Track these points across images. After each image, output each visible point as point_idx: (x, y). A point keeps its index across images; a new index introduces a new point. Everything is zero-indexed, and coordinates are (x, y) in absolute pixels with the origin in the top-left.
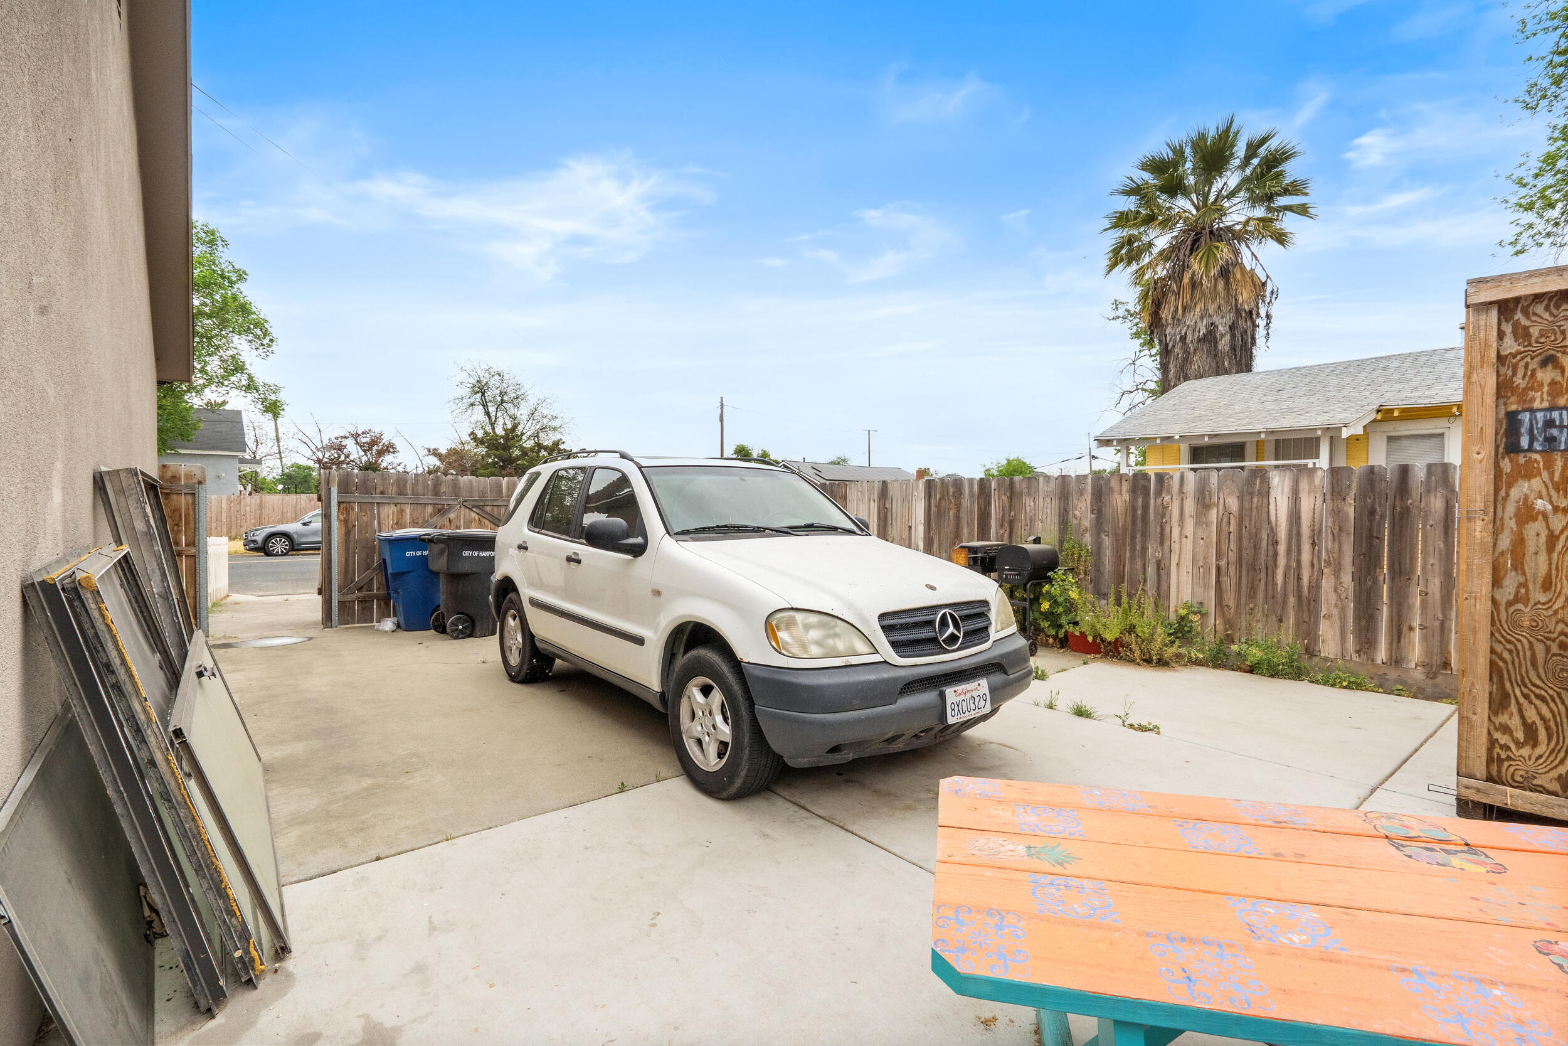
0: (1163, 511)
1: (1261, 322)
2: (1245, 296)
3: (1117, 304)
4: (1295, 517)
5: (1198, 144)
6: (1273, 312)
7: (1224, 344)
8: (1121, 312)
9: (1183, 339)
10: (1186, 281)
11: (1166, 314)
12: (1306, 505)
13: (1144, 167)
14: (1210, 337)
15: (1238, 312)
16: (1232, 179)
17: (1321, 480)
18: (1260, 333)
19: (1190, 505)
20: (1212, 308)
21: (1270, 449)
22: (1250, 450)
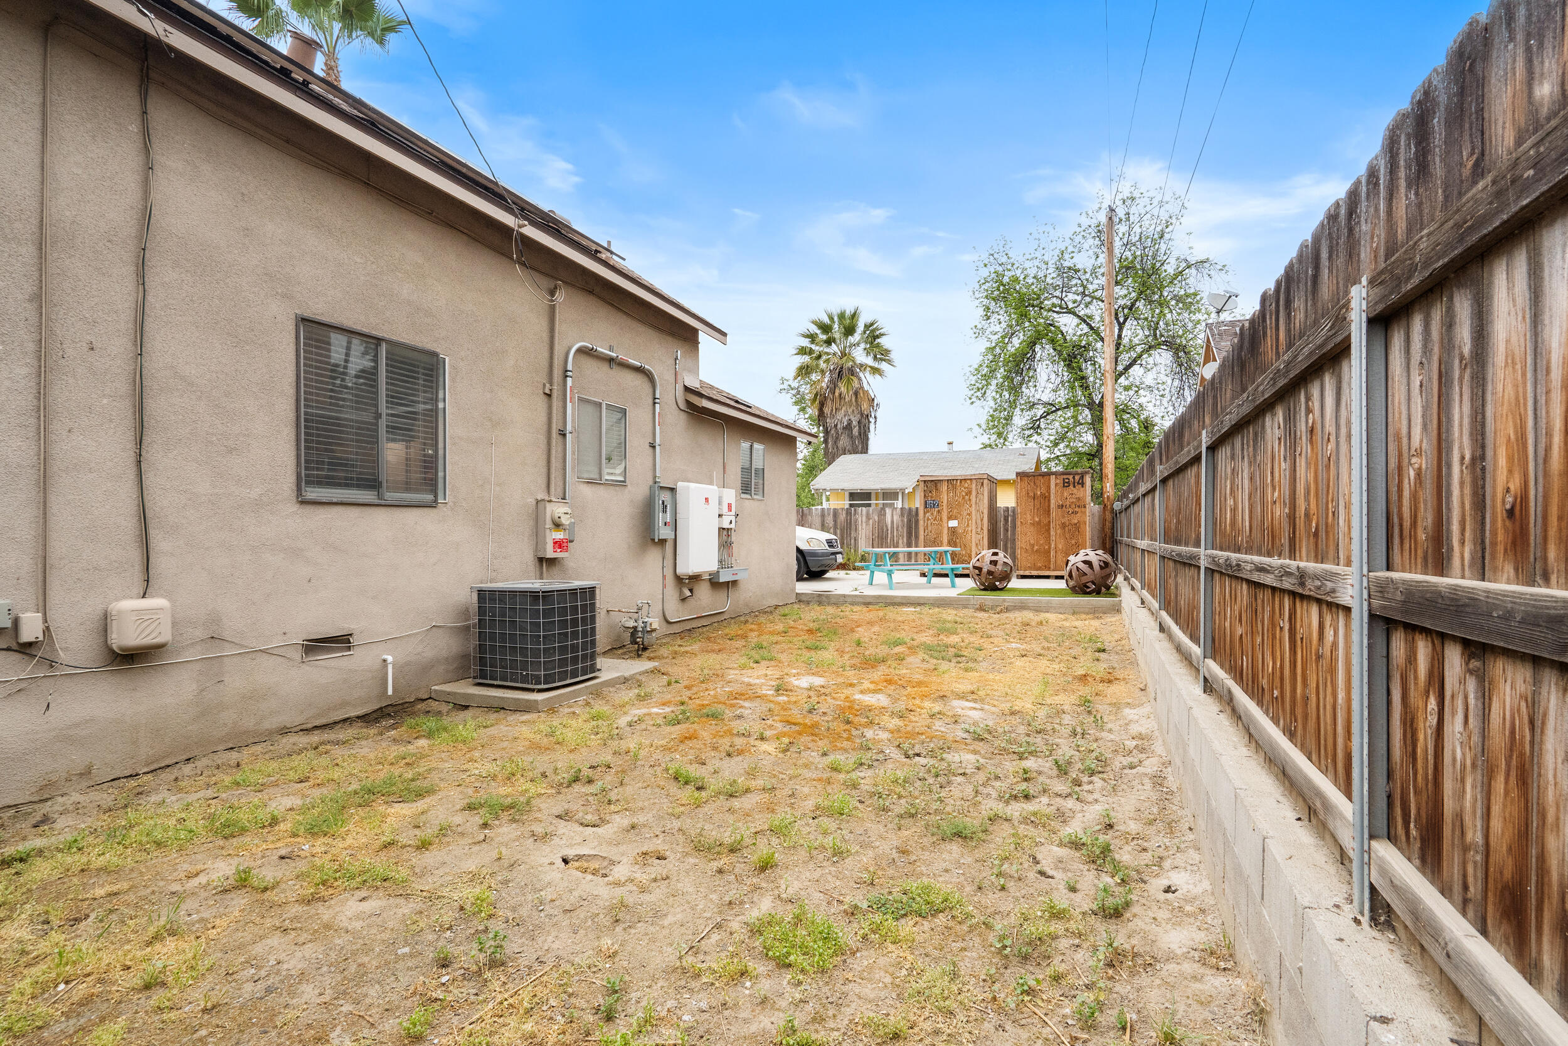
0: (856, 520)
1: (872, 420)
2: (865, 406)
3: (783, 380)
4: (892, 522)
5: (842, 316)
6: (878, 415)
7: (856, 431)
8: (785, 386)
9: (836, 426)
10: (837, 394)
11: (827, 410)
12: (895, 518)
13: (814, 323)
14: (849, 427)
15: (862, 415)
16: (856, 337)
17: (899, 511)
18: (872, 426)
19: (864, 519)
20: (850, 411)
21: (881, 496)
22: (873, 496)
